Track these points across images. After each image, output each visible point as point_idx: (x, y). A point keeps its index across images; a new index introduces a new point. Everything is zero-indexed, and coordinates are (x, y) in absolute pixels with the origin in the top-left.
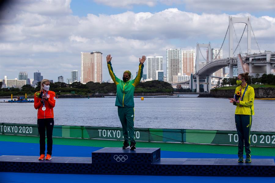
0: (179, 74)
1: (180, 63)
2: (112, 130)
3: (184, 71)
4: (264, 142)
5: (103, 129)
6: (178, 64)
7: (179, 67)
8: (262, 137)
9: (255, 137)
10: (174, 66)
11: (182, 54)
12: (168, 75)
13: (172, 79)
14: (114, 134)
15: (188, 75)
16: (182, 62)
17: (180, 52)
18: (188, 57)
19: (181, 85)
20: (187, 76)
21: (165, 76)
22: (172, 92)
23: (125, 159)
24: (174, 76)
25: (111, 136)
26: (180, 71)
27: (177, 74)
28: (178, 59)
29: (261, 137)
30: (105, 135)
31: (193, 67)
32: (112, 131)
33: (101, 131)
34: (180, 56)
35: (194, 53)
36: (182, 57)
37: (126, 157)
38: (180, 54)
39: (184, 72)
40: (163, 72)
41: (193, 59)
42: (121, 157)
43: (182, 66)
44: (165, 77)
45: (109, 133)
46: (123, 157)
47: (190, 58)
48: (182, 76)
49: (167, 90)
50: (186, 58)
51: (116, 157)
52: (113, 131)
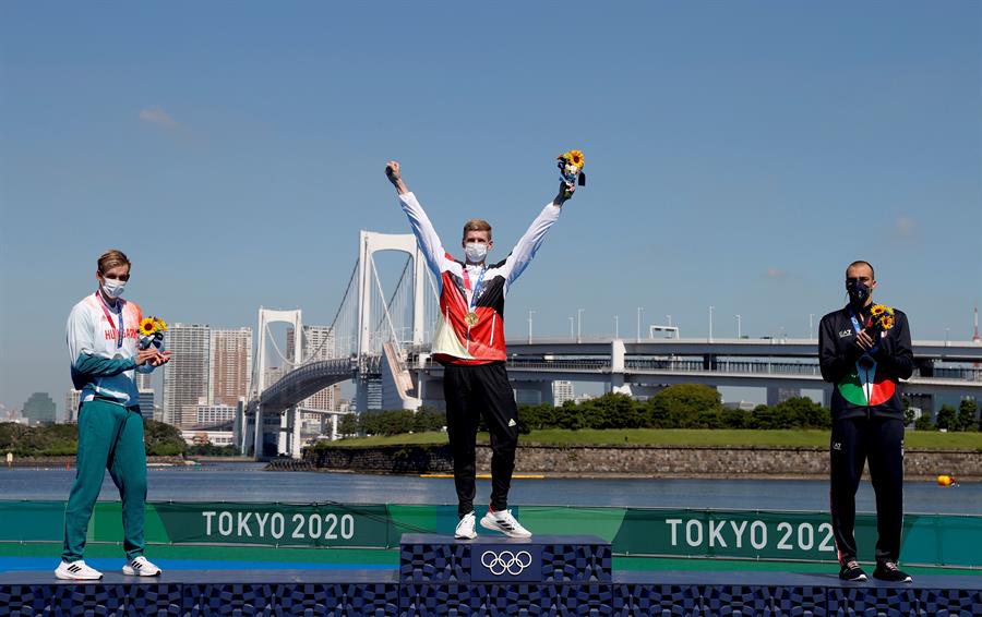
0: (202, 402)
1: (205, 368)
2: (253, 511)
3: (216, 390)
4: (790, 547)
5: (219, 511)
6: (201, 370)
7: (201, 378)
8: (785, 530)
9: (758, 529)
10: (186, 376)
11: (213, 340)
12: (166, 404)
13: (179, 416)
14: (262, 524)
15: (230, 405)
16: (212, 364)
17: (206, 332)
18: (231, 349)
19: (206, 435)
20: (225, 406)
21: (157, 407)
22: (181, 455)
23: (522, 566)
24: (184, 407)
25: (249, 534)
26: (205, 391)
27: (195, 401)
28: (201, 356)
29: (780, 528)
30: (226, 529)
31: (244, 380)
32: (253, 517)
33: (212, 517)
34: (206, 346)
35: (248, 339)
36: (213, 348)
37: (524, 558)
38: (206, 341)
39: (216, 395)
40: (152, 394)
41: (245, 355)
42: (507, 558)
43: (210, 376)
44: (158, 410)
45: (242, 524)
46: (515, 559)
47: (237, 352)
48: (211, 406)
49: (166, 447)
50: (225, 353)
51: (489, 558)
52: (257, 515)
